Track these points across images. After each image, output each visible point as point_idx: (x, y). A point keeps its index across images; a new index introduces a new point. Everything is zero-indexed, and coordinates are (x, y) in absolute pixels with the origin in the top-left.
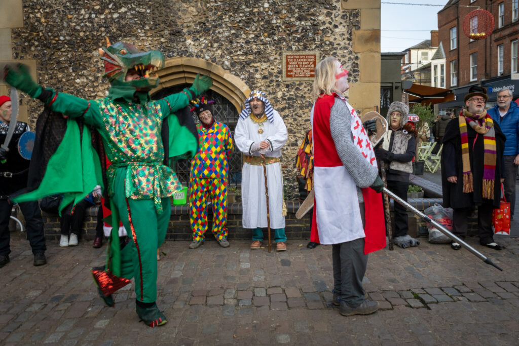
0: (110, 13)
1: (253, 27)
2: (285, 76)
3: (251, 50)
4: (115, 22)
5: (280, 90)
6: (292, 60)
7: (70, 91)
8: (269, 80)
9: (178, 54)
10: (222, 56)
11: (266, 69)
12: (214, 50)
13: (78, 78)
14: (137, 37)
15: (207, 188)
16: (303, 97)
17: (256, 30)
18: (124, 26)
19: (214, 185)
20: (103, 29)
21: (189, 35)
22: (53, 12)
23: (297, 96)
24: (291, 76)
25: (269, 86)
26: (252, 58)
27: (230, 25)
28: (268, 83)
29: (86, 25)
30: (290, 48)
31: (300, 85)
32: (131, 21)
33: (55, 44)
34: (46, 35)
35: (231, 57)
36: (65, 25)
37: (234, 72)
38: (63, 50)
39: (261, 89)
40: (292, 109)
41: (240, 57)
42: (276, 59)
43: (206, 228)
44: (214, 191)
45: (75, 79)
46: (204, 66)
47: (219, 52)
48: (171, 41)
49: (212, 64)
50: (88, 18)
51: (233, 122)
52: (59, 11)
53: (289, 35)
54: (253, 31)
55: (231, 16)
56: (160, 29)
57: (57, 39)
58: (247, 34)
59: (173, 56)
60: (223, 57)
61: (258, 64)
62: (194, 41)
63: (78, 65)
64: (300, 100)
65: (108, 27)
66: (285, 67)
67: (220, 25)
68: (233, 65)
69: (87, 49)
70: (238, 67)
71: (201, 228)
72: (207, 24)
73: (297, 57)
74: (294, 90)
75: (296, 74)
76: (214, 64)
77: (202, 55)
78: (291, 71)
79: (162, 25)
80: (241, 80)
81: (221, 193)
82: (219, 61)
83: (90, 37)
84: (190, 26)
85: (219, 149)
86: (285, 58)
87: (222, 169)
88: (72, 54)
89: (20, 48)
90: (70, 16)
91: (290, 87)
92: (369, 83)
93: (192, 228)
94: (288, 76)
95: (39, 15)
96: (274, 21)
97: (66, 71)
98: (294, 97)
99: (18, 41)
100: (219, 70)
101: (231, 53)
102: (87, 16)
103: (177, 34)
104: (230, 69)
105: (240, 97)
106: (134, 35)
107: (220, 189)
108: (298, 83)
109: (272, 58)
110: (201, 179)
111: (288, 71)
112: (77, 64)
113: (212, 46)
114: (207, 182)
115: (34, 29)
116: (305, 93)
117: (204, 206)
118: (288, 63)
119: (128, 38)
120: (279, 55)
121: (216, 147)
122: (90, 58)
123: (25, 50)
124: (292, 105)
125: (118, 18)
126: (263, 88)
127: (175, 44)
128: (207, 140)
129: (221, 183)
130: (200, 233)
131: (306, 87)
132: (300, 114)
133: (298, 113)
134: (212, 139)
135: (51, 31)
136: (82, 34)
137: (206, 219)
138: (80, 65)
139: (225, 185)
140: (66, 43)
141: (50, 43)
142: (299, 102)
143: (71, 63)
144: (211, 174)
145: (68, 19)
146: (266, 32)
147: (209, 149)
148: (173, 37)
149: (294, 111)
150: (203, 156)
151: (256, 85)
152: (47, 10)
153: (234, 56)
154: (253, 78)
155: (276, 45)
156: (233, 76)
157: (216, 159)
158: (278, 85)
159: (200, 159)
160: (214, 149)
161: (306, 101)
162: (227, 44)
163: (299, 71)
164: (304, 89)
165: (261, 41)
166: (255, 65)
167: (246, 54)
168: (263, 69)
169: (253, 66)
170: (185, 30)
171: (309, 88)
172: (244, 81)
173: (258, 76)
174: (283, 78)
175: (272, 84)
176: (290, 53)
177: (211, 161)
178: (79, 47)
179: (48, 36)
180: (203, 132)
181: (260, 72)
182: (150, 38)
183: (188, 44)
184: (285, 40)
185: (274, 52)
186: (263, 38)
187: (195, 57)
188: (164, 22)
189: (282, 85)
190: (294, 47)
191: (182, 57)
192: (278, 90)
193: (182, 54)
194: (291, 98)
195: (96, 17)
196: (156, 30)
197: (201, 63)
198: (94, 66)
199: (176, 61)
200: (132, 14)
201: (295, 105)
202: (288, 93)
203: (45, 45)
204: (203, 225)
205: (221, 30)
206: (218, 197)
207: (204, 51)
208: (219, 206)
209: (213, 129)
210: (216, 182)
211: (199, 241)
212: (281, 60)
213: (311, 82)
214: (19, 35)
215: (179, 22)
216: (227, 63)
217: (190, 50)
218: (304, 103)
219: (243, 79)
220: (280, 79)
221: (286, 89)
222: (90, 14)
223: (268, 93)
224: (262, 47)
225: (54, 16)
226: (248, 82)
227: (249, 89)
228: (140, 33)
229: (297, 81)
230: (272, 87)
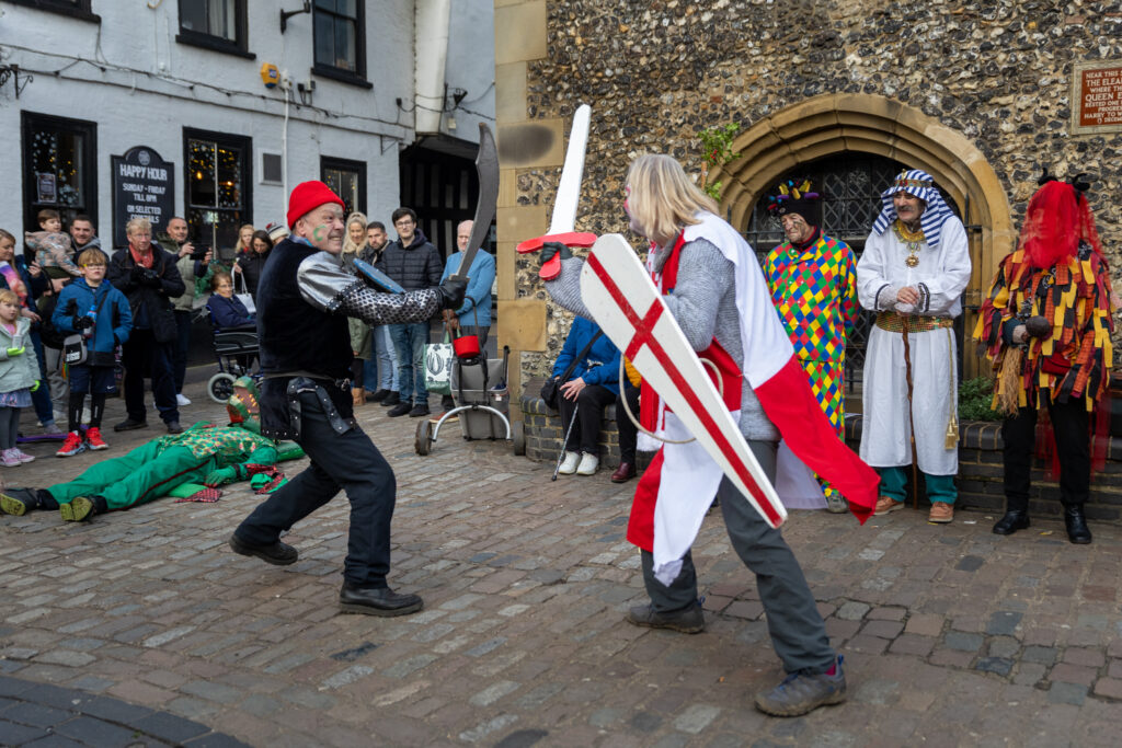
0: (696, 13)
1: (1001, 12)
2: (1078, 122)
3: (994, 65)
4: (705, 31)
5: (1063, 157)
6: (1097, 83)
7: (618, 175)
8: (1034, 136)
9: (826, 88)
10: (924, 86)
11: (1029, 107)
12: (907, 71)
13: (634, 150)
14: (745, 57)
17: (1010, 15)
18: (721, 38)
20: (682, 47)
21: (852, 42)
22: (596, 23)
23: (1107, 172)
24: (1093, 122)
25: (1035, 150)
26: (995, 84)
27: (947, 12)
28: (1033, 143)
29: (652, 43)
30: (1093, 53)
31: (1115, 143)
32: (736, 26)
33: (596, 84)
34: (582, 69)
35: (944, 85)
36: (616, 45)
37: (950, 121)
38: (610, 95)
39: (1014, 157)
41: (967, 85)
42: (1055, 82)
45: (627, 152)
46: (882, 112)
47: (918, 76)
48: (814, 60)
49: (900, 105)
50: (657, 28)
52: (606, 20)
53: (1093, 20)
54: (1002, 20)
56: (791, 37)
57: (600, 74)
58: (985, 28)
59: (816, 93)
60: (928, 86)
61: (1010, 98)
62: (862, 55)
63: (634, 124)
64: (1114, 181)
65: (692, 42)
66: (1079, 100)
67: (922, 14)
68: (948, 104)
69: (651, 89)
70: (961, 107)
72: (893, 15)
73: (1111, 74)
74: (1099, 156)
75: (1106, 115)
76: (905, 104)
77: (879, 85)
78: (1095, 110)
79: (798, 28)
80: (964, 139)
81: (824, 393)
82: (916, 97)
83: (658, 66)
84: (856, 23)
85: (820, 296)
86: (1080, 79)
87: (824, 339)
88: (625, 103)
89: (540, 96)
90: (624, 28)
91: (1089, 150)
94: (1084, 122)
95: (572, 32)
97: (612, 137)
98: (1100, 174)
99: (537, 85)
100: (915, 118)
101: (945, 76)
102: (655, 23)
103: (827, 44)
104: (940, 115)
105: (964, 177)
106: (739, 54)
107: (820, 384)
108: (1111, 138)
109: (1044, 81)
111: (1084, 110)
112: (631, 121)
113: (901, 64)
115: (564, 59)
118: (1085, 90)
119: (729, 62)
120: (1064, 73)
121: (815, 292)
122: (656, 108)
123: (547, 100)
124: (1093, 195)
125: (710, 21)
126: (1018, 155)
127: (821, 67)
128: (797, 276)
129: (823, 371)
132: (1114, 215)
133: (1106, 213)
135: (590, 60)
136: (643, 61)
138: (638, 123)
140: (615, 82)
141: (588, 84)
142: (1111, 185)
143: (622, 121)
144: (799, 349)
145: (622, 33)
146: (1032, 19)
147: (798, 295)
148: (818, 52)
150: (785, 310)
151: (1001, 149)
152: (587, 21)
153: (951, 84)
154: (995, 132)
155: (1057, 49)
156: (947, 128)
157: (811, 317)
158: (1058, 147)
160: (808, 295)
162: (936, 56)
163: (1114, 108)
165: (1020, 41)
166: (1002, 100)
167: (980, 76)
168: (1020, 110)
169: (997, 103)
170: (844, 34)
172: (974, 140)
173: (1006, 126)
174: (1073, 129)
175: (1042, 145)
176: (1092, 65)
177: (799, 321)
178: (638, 87)
179: (586, 69)
181: (1014, 116)
182: (771, 59)
183: (848, 64)
184: (1081, 33)
185: (1052, 67)
186: (1024, 33)
187: (862, 92)
188: (801, 20)
189: (1069, 145)
190: (1104, 51)
191: (835, 92)
192: (1057, 159)
193: (834, 88)
194: (1092, 176)
195: (671, 23)
196: (785, 40)
197: (874, 104)
198: (663, 124)
199: (823, 102)
200: (738, 11)
201: (1101, 194)
202: (1083, 163)
203: (579, 89)
205: (925, 26)
207: (884, 75)
209: (814, 252)
212: (1069, 83)
214: (540, 73)
215: (831, 16)
216: (933, 100)
217: (854, 76)
219: (970, 136)
220: (1062, 132)
221: (1077, 156)
222: (660, 19)
223: (1030, 165)
224: (1020, 56)
225: (598, 30)
226: (982, 143)
227: (986, 159)
228: (752, 48)
229: (1107, 133)
230: (1043, 152)
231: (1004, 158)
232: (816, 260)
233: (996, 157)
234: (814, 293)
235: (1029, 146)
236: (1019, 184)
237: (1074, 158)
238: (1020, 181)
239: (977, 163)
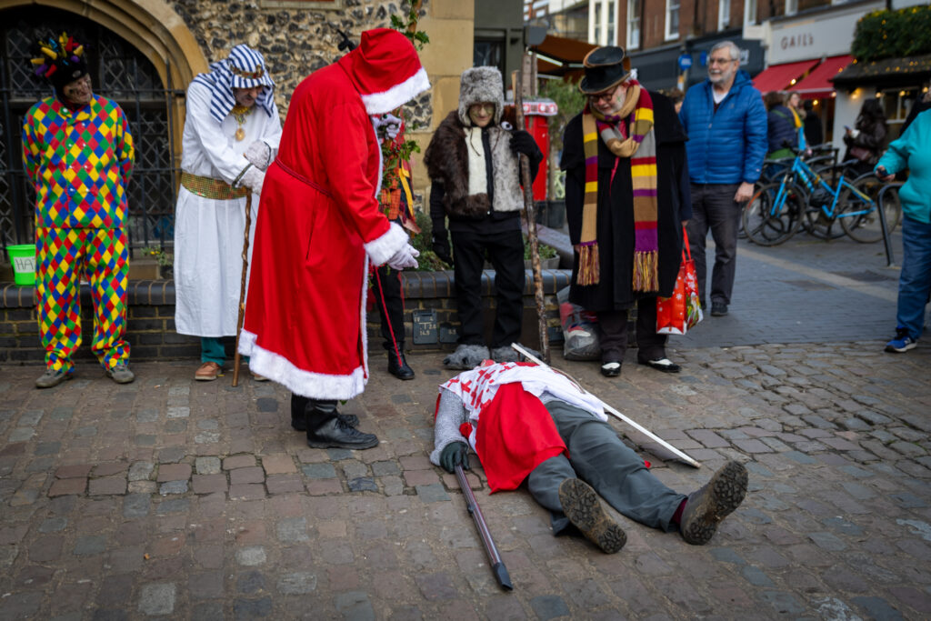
5: (255, 28)
8: (228, 5)
15: (83, 250)
16: (305, 46)
19: (98, 242)
23: (292, 45)
25: (229, 19)
28: (227, 12)
31: (299, 18)
39: (211, 24)
40: (282, 74)
43: (79, 342)
44: (98, 257)
51: (151, 100)
64: (299, 54)
71: (65, 342)
74: (285, 30)
80: (163, 3)
81: (116, 260)
85: (105, 159)
87: (114, 204)
91: (277, 23)
92: (450, 19)
93: (45, 343)
98: (287, 46)
105: (164, 41)
107: (112, 250)
108: (294, 13)
110: (66, 229)
114: (82, 237)
116: (311, 38)
117: (73, 292)
124: (283, 65)
126: (215, 23)
128: (76, 138)
129: (114, 237)
130: (62, 354)
131: (311, 24)
134: (86, 135)
137: (78, 322)
139: (123, 242)
142: (298, 58)
144: (91, 217)
147: (83, 159)
149: (286, 78)
150: (70, 175)
151: (199, 15)
157: (100, 183)
158: (250, 18)
159: (63, 183)
160: (93, 159)
161: (313, 57)
164: (309, 28)
171: (319, 25)
174: (261, 1)
175: (236, 15)
177: (89, 187)
180: (64, 118)
189: (260, 17)
192: (250, 29)
194: (280, 48)
201: (289, 64)
202: (272, 35)
204: (71, 335)
206: (109, 269)
208: (110, 288)
209: (89, 112)
210: (102, 234)
211: (60, 372)
213: (323, 13)
218: (307, 61)
220: (253, 4)
221: (267, 28)
223: (226, 34)
226: (181, 8)
227: (185, 25)
229: (292, 9)
230: (237, 21)
231: (203, 25)
232: (92, 120)
233: (195, 23)
234: (99, 157)
235: (224, 15)
236: (217, 51)
237: (264, 30)
238: (218, 48)
239: (178, 27)
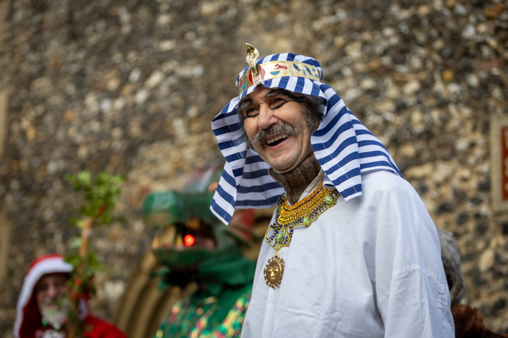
0: (132, 93)
1: (415, 62)
2: (500, 196)
3: (409, 128)
5: (487, 243)
8: (456, 216)
11: (447, 180)
17: (424, 66)
20: (116, 133)
22: (47, 112)
26: (411, 151)
27: (364, 67)
28: (455, 226)
29: (91, 130)
36: (61, 135)
42: (473, 145)
50: (96, 112)
52: (55, 110)
54: (417, 73)
55: (365, 43)
57: (45, 167)
58: (401, 83)
61: (427, 169)
65: (126, 125)
66: (499, 167)
67: (339, 73)
86: (499, 140)
90: (69, 114)
94: (506, 196)
96: (469, 32)
109: (462, 145)
111: (506, 180)
118: (506, 153)
120: (483, 132)
125: (145, 100)
135: (38, 152)
136: (83, 151)
141: (33, 180)
146: (446, 67)
155: (474, 103)
158: (482, 230)
165: (436, 96)
166: (419, 172)
167: (395, 142)
168: (439, 184)
169: (414, 176)
174: (496, 204)
175: (465, 228)
181: (432, 192)
184: (498, 81)
185: (469, 125)
186: (439, 87)
189: (492, 227)
192: (482, 246)
195: (110, 106)
212: (488, 146)
220: (484, 209)
224: (436, 115)
228: (179, 126)
230: (465, 237)
237: (498, 244)
